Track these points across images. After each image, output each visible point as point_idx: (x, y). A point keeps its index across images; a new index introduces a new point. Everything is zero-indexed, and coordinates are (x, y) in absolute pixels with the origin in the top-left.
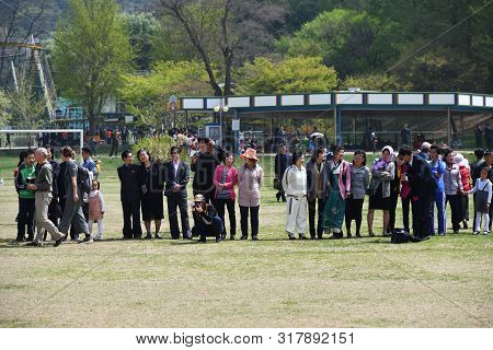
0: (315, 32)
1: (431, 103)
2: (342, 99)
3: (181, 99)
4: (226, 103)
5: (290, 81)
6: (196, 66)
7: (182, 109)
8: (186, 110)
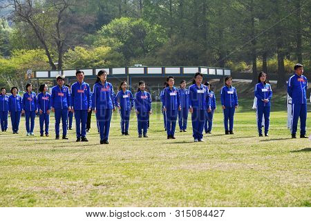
0: (111, 31)
1: (185, 72)
2: (132, 71)
3: (35, 72)
4: (62, 73)
5: (96, 61)
6: (40, 52)
7: (35, 78)
8: (38, 78)
